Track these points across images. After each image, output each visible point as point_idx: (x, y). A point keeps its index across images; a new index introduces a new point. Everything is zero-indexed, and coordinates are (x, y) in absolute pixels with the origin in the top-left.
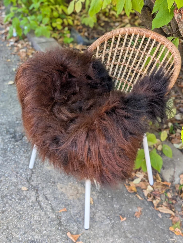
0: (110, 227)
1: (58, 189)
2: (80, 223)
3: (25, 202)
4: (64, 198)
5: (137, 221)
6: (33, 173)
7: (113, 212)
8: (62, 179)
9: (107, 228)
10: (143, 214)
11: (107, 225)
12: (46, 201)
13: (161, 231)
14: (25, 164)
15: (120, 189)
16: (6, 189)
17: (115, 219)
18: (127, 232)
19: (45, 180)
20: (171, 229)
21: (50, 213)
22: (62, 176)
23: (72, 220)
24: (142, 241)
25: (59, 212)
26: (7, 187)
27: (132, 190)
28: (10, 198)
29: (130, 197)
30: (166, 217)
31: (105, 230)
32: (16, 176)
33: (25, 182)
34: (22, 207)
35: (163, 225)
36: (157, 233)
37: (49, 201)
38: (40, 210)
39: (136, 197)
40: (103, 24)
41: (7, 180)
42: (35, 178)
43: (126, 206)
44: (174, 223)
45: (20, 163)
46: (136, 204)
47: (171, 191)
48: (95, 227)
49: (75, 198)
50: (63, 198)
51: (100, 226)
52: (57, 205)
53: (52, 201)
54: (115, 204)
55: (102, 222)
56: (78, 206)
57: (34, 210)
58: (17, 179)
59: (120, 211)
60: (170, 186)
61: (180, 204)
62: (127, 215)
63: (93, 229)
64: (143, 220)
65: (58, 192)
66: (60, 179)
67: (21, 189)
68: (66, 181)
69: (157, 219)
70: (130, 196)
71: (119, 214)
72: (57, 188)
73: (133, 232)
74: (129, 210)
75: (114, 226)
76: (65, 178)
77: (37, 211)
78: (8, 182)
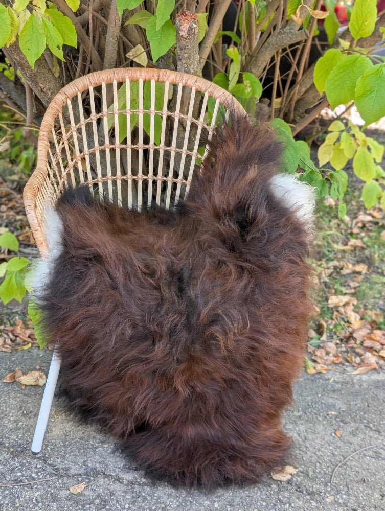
3: (114, 502)
6: (44, 460)
13: (308, 382)
19: (82, 451)
20: (312, 371)
32: (26, 489)
33: (60, 481)
41: (21, 506)
42: (62, 462)
57: (149, 498)
58: (38, 490)
67: (72, 494)
77: (156, 495)
78: (31, 507)
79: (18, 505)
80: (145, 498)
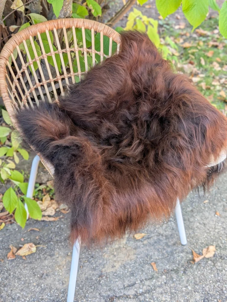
1: (114, 271)
4: (133, 264)
8: (94, 265)
12: (136, 285)
21: (158, 282)
22: (89, 265)
23: (171, 257)
25: (156, 270)
37: (137, 282)
38: (153, 293)
49: (133, 252)
52: (144, 273)
53: (137, 279)
56: (147, 250)
65: (120, 271)
66: (94, 268)
68: (100, 261)
72: (112, 272)
76: (93, 261)
77: (154, 297)
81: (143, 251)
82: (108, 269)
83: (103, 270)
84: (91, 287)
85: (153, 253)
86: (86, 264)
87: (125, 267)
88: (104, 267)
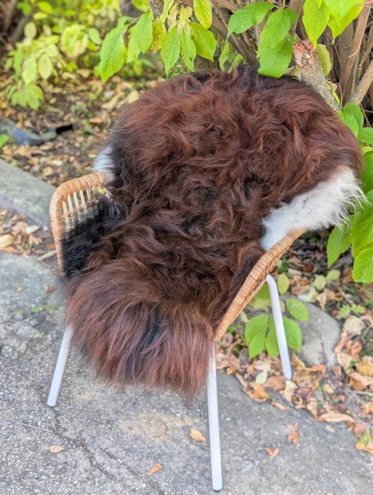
0: (257, 474)
1: (124, 432)
2: (199, 484)
3: (71, 474)
4: (146, 446)
5: (298, 451)
6: (58, 414)
7: (248, 445)
8: (122, 410)
9: (253, 478)
10: (301, 434)
11: (251, 471)
12: (113, 461)
13: (345, 455)
14: (32, 400)
15: (239, 401)
16: (19, 461)
17: (259, 457)
18: (290, 473)
19: (89, 421)
20: (360, 446)
21: (132, 482)
22: (120, 405)
23: (182, 483)
24: (325, 481)
25: (150, 474)
26: (18, 457)
27: (261, 398)
28: (36, 477)
29: (264, 411)
30: (341, 429)
31: (251, 483)
32: (25, 430)
33: (52, 437)
34: (71, 485)
35: (344, 443)
36: (342, 461)
37: (119, 460)
38: (110, 482)
39: (274, 406)
40: (53, 101)
41: (10, 441)
42: (67, 423)
43: (266, 429)
44: (359, 436)
45: (20, 403)
46: (281, 419)
47: (329, 381)
48: (229, 482)
49: (165, 439)
50: (143, 445)
51: (239, 478)
52: (138, 462)
53: (124, 458)
54: (245, 431)
55: (239, 470)
56: (180, 453)
57: (97, 485)
58: (31, 436)
59: (260, 439)
60: (324, 372)
61: (354, 400)
62: (276, 443)
63: (229, 487)
64: (306, 444)
65: (127, 437)
66: (118, 412)
67: (49, 451)
68: (132, 413)
69: (329, 437)
70: (263, 409)
71: (262, 446)
72: (122, 430)
73: (302, 470)
74: (274, 434)
75: (264, 470)
76: (128, 406)
77: (104, 485)
78: (15, 446)
79: (8, 440)
80: (94, 484)
81: (175, 449)
82: (123, 425)
83: (120, 421)
84: (89, 419)
85: (178, 460)
86: (120, 402)
87: (137, 439)
88: (124, 420)
